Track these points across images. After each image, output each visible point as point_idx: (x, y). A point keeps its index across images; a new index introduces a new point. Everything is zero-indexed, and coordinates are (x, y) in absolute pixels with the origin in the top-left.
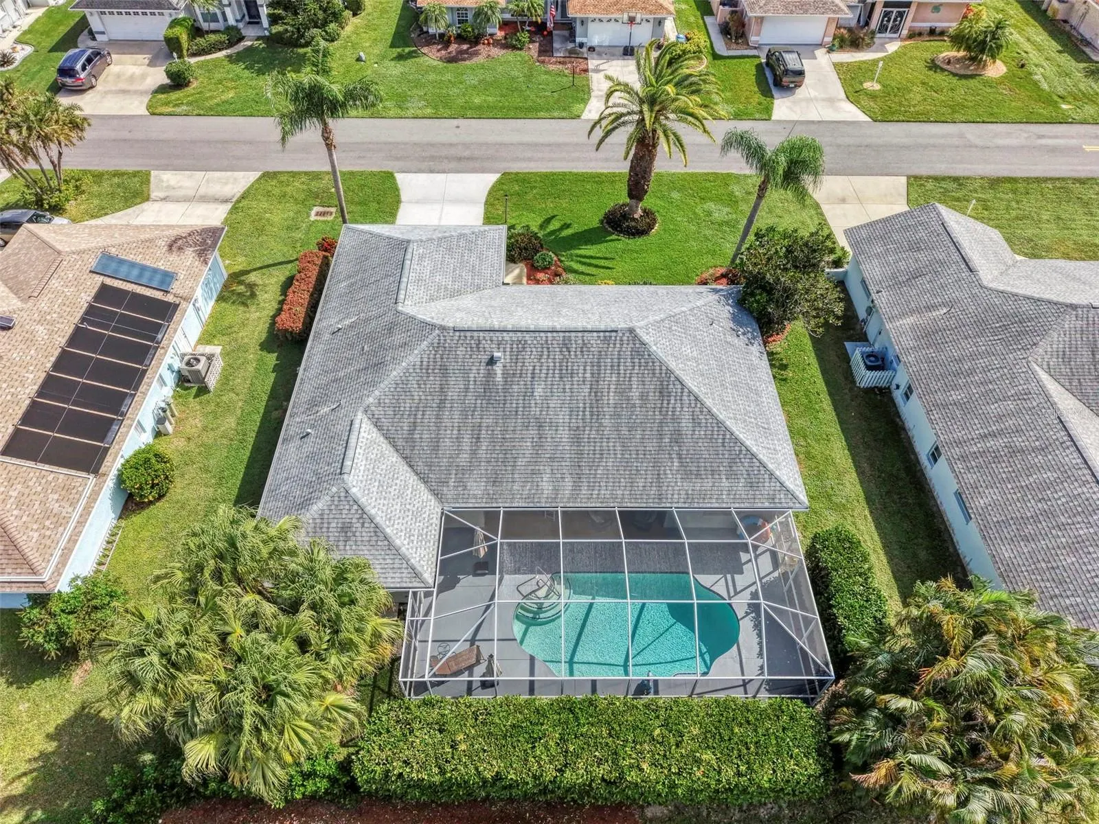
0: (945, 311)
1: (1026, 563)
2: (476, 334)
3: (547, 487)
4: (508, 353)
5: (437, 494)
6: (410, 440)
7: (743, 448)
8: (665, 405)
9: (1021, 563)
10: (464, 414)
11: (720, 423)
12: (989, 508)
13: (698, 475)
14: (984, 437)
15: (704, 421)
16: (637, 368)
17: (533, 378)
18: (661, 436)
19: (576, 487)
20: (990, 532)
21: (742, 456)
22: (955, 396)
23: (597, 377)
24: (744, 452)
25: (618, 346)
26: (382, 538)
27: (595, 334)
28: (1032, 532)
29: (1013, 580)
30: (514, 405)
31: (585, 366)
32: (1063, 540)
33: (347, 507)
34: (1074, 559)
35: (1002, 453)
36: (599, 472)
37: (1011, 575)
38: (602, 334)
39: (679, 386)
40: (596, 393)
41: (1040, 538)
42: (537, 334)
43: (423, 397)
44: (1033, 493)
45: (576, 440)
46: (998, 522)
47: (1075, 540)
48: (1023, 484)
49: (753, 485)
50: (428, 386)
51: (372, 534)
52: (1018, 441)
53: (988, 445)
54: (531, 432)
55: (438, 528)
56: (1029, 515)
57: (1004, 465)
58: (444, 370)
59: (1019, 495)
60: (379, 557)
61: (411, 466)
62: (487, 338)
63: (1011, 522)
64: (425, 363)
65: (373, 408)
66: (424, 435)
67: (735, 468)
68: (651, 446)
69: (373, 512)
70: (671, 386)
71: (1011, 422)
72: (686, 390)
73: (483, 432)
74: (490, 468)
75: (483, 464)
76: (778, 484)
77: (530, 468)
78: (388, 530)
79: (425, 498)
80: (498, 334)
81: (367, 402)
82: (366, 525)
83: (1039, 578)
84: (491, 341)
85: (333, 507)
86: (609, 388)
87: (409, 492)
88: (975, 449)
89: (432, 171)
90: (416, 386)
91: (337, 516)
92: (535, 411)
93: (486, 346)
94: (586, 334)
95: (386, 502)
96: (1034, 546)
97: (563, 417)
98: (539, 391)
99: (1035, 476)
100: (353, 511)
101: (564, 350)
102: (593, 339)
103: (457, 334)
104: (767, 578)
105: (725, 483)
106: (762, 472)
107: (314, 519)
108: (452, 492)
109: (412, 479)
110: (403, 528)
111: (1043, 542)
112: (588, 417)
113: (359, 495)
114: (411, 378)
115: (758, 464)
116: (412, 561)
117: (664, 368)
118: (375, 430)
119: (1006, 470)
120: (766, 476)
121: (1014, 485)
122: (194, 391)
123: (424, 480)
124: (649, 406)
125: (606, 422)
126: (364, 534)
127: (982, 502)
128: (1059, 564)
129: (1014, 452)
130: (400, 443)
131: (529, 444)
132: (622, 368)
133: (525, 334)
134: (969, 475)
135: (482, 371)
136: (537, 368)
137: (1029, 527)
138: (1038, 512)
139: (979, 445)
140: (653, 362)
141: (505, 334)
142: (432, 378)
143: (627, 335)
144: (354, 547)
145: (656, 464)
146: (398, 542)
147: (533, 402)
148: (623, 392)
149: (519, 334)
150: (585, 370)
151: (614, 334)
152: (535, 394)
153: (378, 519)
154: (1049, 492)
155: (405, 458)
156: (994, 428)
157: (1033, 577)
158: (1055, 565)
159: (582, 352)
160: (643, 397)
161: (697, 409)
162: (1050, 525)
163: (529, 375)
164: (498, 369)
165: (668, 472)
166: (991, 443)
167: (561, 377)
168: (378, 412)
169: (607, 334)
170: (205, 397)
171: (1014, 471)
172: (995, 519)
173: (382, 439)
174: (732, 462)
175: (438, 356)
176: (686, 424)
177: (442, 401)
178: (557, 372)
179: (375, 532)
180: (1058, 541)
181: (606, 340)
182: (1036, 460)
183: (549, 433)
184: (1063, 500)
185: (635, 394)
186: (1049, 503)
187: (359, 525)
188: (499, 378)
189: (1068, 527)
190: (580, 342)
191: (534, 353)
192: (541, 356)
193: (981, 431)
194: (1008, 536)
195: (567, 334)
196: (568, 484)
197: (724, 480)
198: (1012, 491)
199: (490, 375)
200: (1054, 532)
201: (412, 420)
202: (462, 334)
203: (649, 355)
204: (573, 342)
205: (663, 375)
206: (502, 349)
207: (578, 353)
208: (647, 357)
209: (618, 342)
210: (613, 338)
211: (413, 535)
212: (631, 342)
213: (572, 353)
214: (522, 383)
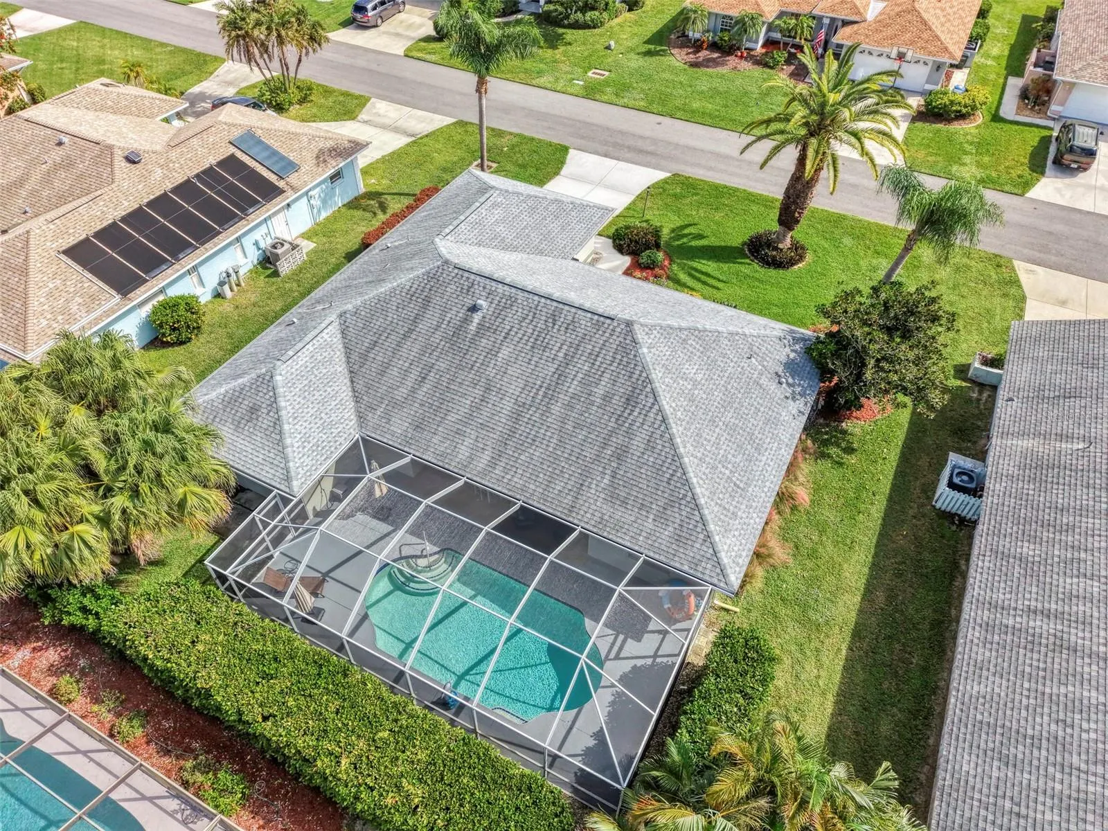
0: (1081, 446)
1: (985, 790)
2: (473, 277)
3: (464, 451)
4: (494, 305)
5: (361, 418)
6: (364, 357)
7: (690, 494)
8: (626, 415)
9: (978, 786)
10: (423, 350)
11: (677, 456)
12: (981, 700)
13: (624, 503)
14: (1033, 612)
15: (660, 447)
16: (615, 364)
17: (505, 338)
18: (605, 445)
19: (493, 464)
20: (963, 730)
21: (683, 502)
22: (1027, 549)
23: (568, 361)
24: (688, 499)
25: (607, 335)
26: (277, 432)
27: (589, 315)
28: (1020, 756)
29: (953, 803)
30: (474, 359)
31: (562, 344)
32: (1058, 787)
33: (265, 391)
34: (1056, 818)
35: (1044, 641)
36: (523, 457)
37: (954, 795)
38: (596, 317)
39: (651, 400)
40: (560, 375)
41: (1027, 768)
42: (531, 296)
43: (395, 321)
44: (1054, 708)
45: (516, 416)
46: (981, 722)
47: (1074, 795)
48: (1048, 690)
49: (678, 539)
50: (405, 312)
51: (272, 424)
52: (1076, 636)
53: (1031, 624)
54: (476, 391)
56: (1030, 732)
57: (1035, 656)
58: (427, 300)
59: (1032, 701)
60: (266, 448)
61: (352, 382)
62: (482, 284)
63: (999, 730)
64: (413, 289)
66: (378, 357)
67: (669, 512)
68: (589, 453)
69: (283, 404)
70: (642, 397)
71: (1081, 608)
72: (656, 407)
73: (432, 374)
74: (421, 411)
75: (416, 405)
76: (711, 551)
77: (457, 426)
78: (286, 427)
79: (346, 416)
80: (493, 284)
81: (346, 309)
82: (271, 414)
83: (990, 817)
84: (484, 288)
85: (254, 386)
86: (575, 376)
87: (334, 403)
88: (1011, 622)
89: (606, 156)
90: (394, 308)
91: (253, 396)
92: (491, 372)
93: (477, 291)
94: (580, 312)
95: (302, 402)
96: (1010, 774)
97: (514, 389)
98: (505, 353)
99: (1070, 688)
100: (267, 397)
101: (550, 320)
102: (584, 320)
103: (456, 271)
104: (665, 660)
105: (649, 524)
106: (699, 530)
107: (234, 391)
108: (375, 421)
109: (345, 393)
110: (304, 431)
111: (1026, 776)
112: (540, 397)
113: (280, 384)
114: (394, 299)
115: (698, 519)
116: (291, 464)
117: (644, 375)
118: (339, 336)
119: (1035, 663)
120: (701, 536)
121: (1033, 685)
122: (269, 272)
123: (357, 399)
124: (608, 408)
125: (556, 409)
126: (265, 421)
127: (976, 688)
128: (1031, 814)
129: (1061, 645)
130: (355, 357)
131: (468, 402)
132: (599, 359)
133: (519, 292)
134: (981, 650)
135: (460, 315)
136: (515, 330)
137: (1020, 748)
138: (1045, 734)
140: (635, 365)
141: (500, 286)
142: (412, 306)
143: (622, 326)
144: (251, 430)
145: (586, 474)
146: (288, 441)
147: (493, 362)
148: (588, 383)
149: (513, 290)
150: (560, 348)
151: (608, 321)
152: (500, 355)
153: (283, 413)
154: (1077, 716)
155: (351, 372)
156: (1053, 606)
157: (983, 812)
158: (1023, 811)
159: (567, 329)
160: (607, 398)
161: (659, 432)
162: (1051, 759)
163: (503, 334)
164: (477, 317)
165: (593, 486)
166: (1037, 623)
167: (533, 347)
168: (350, 320)
169: (602, 319)
170: (274, 280)
171: (1045, 670)
172: (979, 717)
173: (340, 346)
174: (670, 504)
175: (428, 286)
176: (638, 443)
177: (411, 331)
178: (532, 340)
179: (275, 423)
180: (1050, 784)
181: (598, 325)
182: (1086, 669)
183: (493, 398)
184: (1093, 735)
185: (600, 391)
186: (1069, 730)
187: (265, 411)
188: (473, 327)
189: (1075, 772)
190: (570, 318)
191: (519, 314)
192: (524, 318)
193: (1033, 603)
194: (983, 745)
195: (561, 306)
196: (486, 457)
197: (650, 521)
198: (1025, 693)
199: (466, 321)
200: (1051, 769)
201: (375, 339)
202: (460, 272)
203: (635, 356)
204: (563, 316)
205: (640, 382)
206: (489, 300)
207: (562, 329)
208: (632, 357)
209: (609, 331)
210: (606, 326)
211: (309, 443)
212: (623, 335)
213: (556, 327)
214: (493, 339)
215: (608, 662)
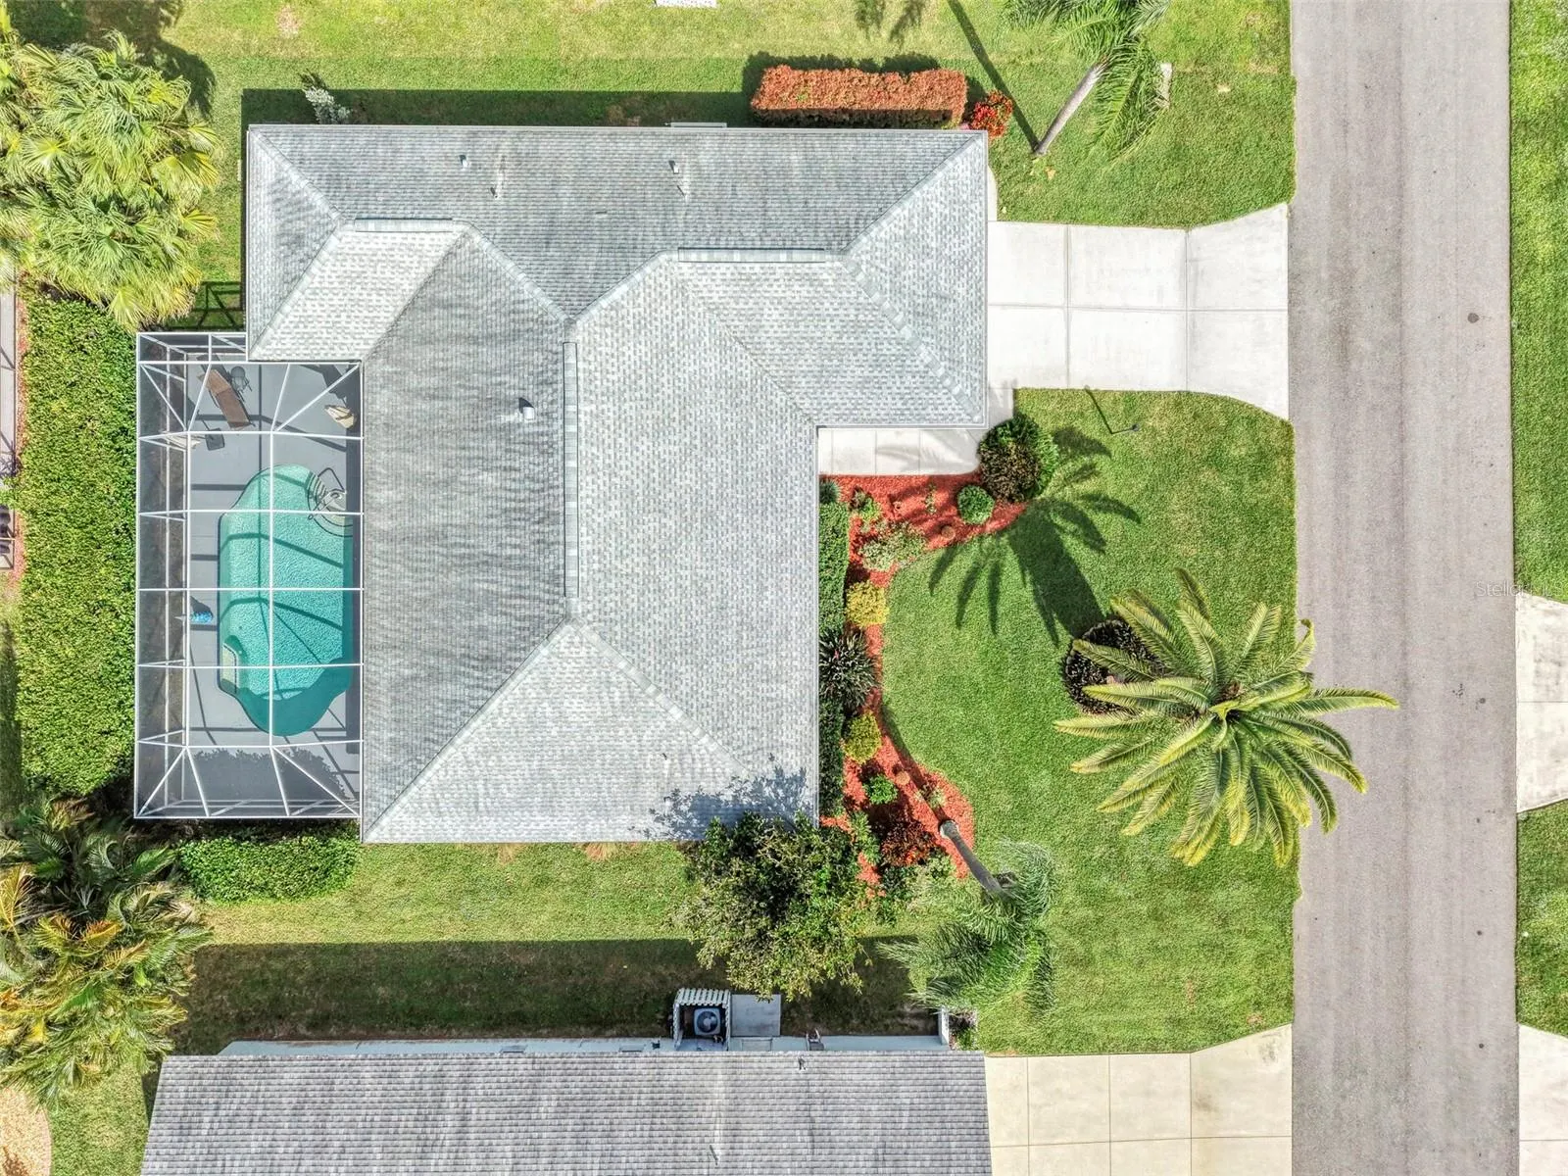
1: (268, 1094)
2: (559, 377)
3: (382, 496)
4: (536, 429)
5: (376, 352)
6: (432, 304)
7: (423, 766)
8: (472, 663)
9: (270, 1087)
10: (461, 374)
11: (450, 738)
12: (355, 1081)
13: (395, 701)
14: (464, 1117)
15: (453, 716)
16: (518, 624)
18: (438, 654)
19: (383, 536)
20: (323, 1069)
21: (415, 763)
22: (547, 1106)
23: (505, 564)
24: (419, 767)
25: (547, 597)
26: (290, 287)
27: (562, 562)
28: (304, 1118)
29: (254, 1070)
30: (472, 444)
31: (520, 546)
32: (281, 1150)
33: (318, 236)
34: (253, 1150)
35: (428, 1130)
36: (398, 567)
37: (260, 1070)
38: (562, 572)
39: (495, 685)
40: (487, 562)
41: (293, 1125)
42: (561, 472)
43: (480, 311)
44: (356, 1143)
45: (432, 535)
46: (333, 1083)
47: (276, 1163)
48: (373, 1137)
49: (384, 770)
50: (494, 317)
51: (293, 275)
52: (439, 1158)
53: (448, 1117)
54: (441, 471)
55: (330, 357)
56: (329, 1125)
57: (410, 1124)
58: (514, 336)
59: (361, 1124)
60: (274, 289)
61: (404, 312)
62: (555, 396)
63: (327, 1099)
64: (522, 306)
65: (468, 244)
66: (437, 322)
67: (402, 751)
68: (426, 639)
69: (314, 270)
70: (495, 674)
71: (474, 1162)
72: (490, 694)
73: (441, 404)
74: (402, 417)
75: (407, 407)
76: (385, 806)
77: (402, 471)
78: (297, 294)
79: (366, 336)
80: (560, 411)
81: (474, 235)
82: (301, 265)
83: (245, 1100)
84: (552, 403)
85: (318, 219)
86: (492, 582)
87: (366, 313)
88: (448, 1098)
89: (1294, 277)
90: (494, 299)
91: (310, 226)
92: (465, 475)
93: (545, 396)
94: (562, 547)
95: (336, 285)
96: (286, 1112)
97: (459, 516)
98: (489, 479)
99: (379, 1156)
100: (314, 245)
101: (541, 515)
102: (555, 558)
103: (560, 349)
104: (342, 782)
105: (387, 735)
108: (378, 370)
109: (387, 316)
110: (310, 313)
111: (287, 1124)
112: (458, 552)
113: (329, 248)
114: (503, 290)
115: (406, 783)
116: (270, 331)
117: (518, 664)
119: (402, 1124)
120: (394, 792)
121: (378, 1124)
123: (393, 332)
124: (472, 639)
125: (454, 579)
126: (294, 265)
127: (367, 1075)
128: (253, 1131)
129: (427, 1145)
130: (429, 291)
131: (428, 468)
132: (518, 601)
133: (561, 452)
134: (411, 1074)
135: (512, 393)
136: (518, 475)
137: (313, 1118)
138: (328, 1137)
139: (453, 1105)
140: (525, 649)
141: (561, 422)
142: (503, 320)
143: (561, 611)
144: (283, 255)
145: (407, 645)
146: (287, 308)
147: (476, 470)
148: (490, 600)
149: (561, 444)
150: (515, 546)
151: (562, 589)
152: (485, 473)
153: (307, 279)
154: (350, 1162)
155: (413, 303)
156: (472, 1136)
157: (249, 1094)
158: (255, 1125)
159: (539, 542)
160: (482, 632)
161: (467, 708)
162: (306, 1144)
163: (508, 463)
164: (515, 416)
165: (398, 661)
166: (451, 1122)
167: (506, 511)
168: (464, 253)
169: (561, 580)
171: (396, 1133)
172: (337, 1081)
173: (433, 265)
174: (410, 750)
175: (531, 324)
176: (449, 690)
177: (476, 340)
178: (513, 504)
179: (295, 278)
180: (282, 1144)
181: (554, 579)
183: (440, 496)
185: (485, 619)
186: (335, 1156)
187: (302, 256)
188: (504, 419)
189: (296, 1163)
190: (552, 539)
191: (537, 469)
192: (533, 480)
193: (474, 1117)
194: (309, 1087)
195: (561, 518)
196: (386, 525)
197: (389, 735)
198: (369, 1118)
199: (506, 404)
200: (296, 1144)
201: (454, 302)
202: (559, 356)
203: (534, 643)
204: (551, 527)
205: (508, 663)
206: (541, 419)
207: (537, 536)
208: (532, 639)
209: (552, 597)
210: (556, 589)
211: (305, 327)
212: (551, 616)
213: (537, 527)
214: (499, 454)
215: (312, 733)
